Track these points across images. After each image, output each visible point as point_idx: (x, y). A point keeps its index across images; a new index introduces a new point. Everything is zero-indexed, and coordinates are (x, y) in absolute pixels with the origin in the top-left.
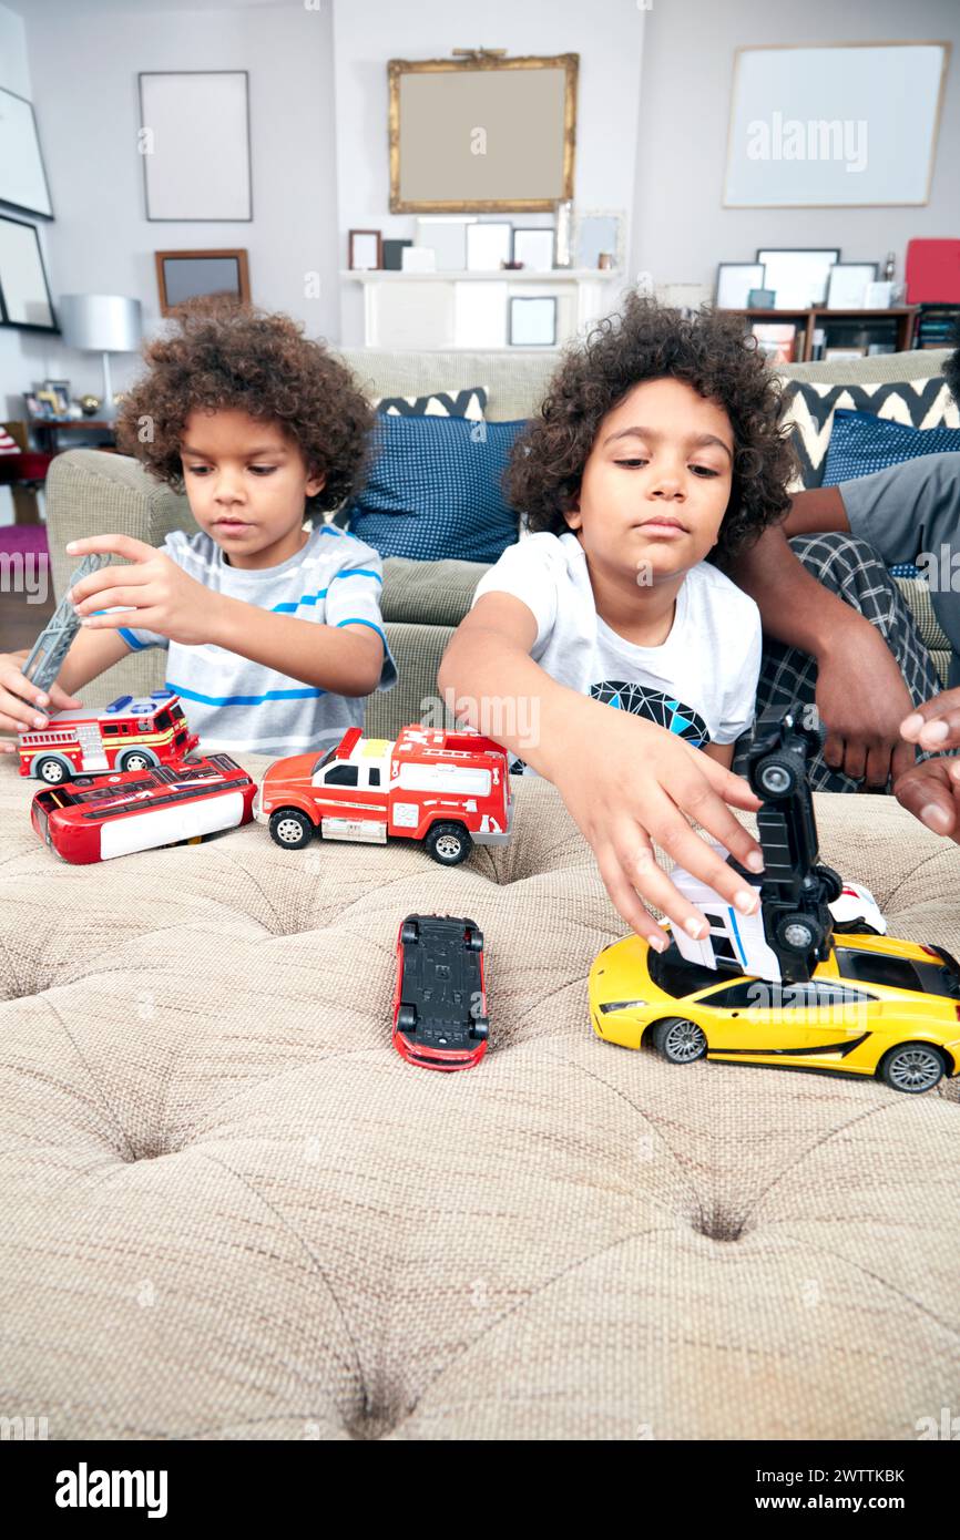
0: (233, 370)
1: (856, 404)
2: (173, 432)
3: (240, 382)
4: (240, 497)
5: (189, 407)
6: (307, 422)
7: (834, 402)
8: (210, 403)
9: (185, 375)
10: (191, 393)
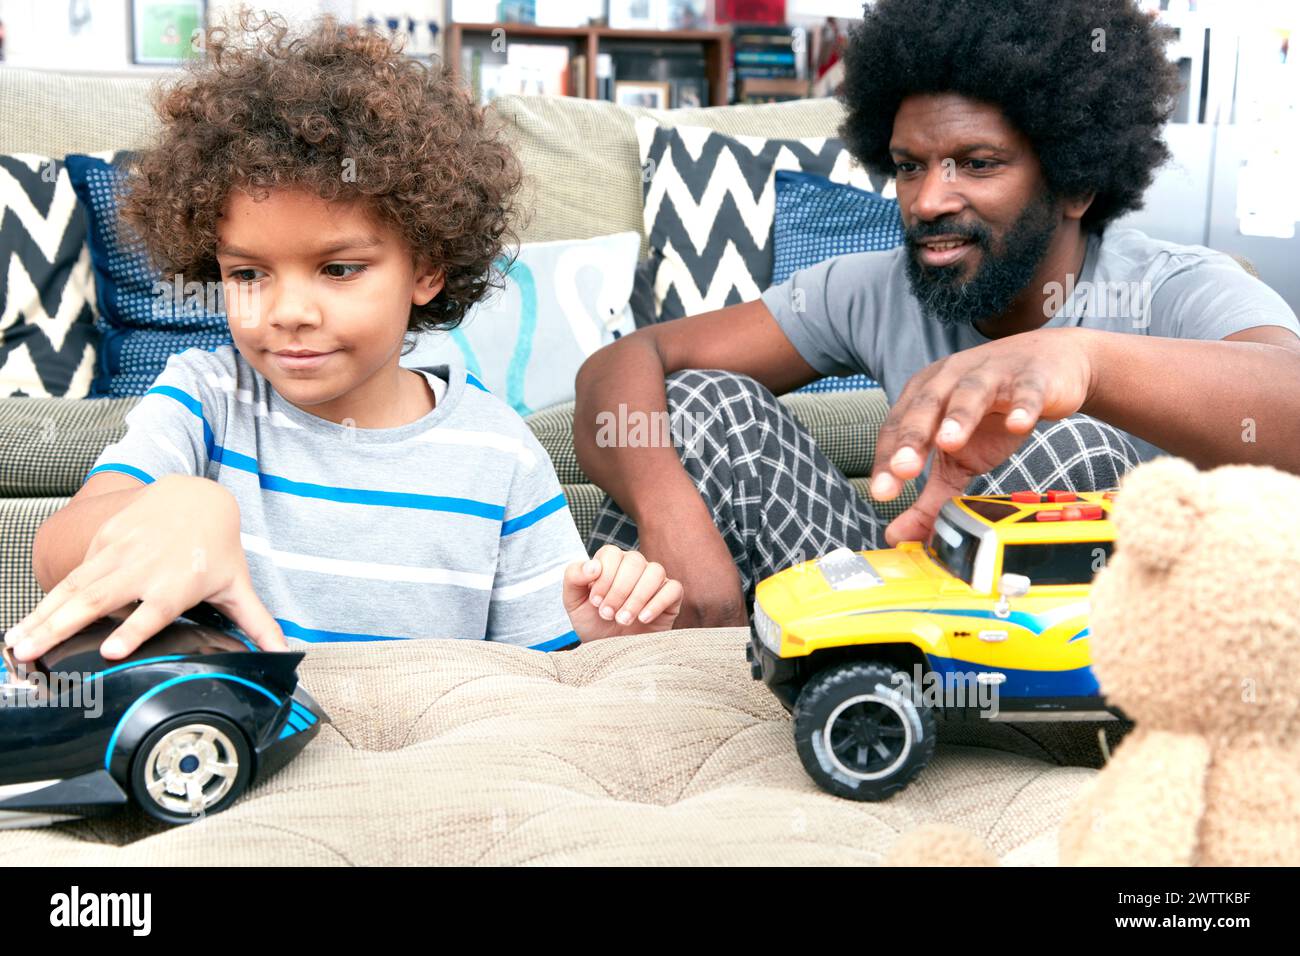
0: (294, 130)
1: (802, 164)
2: (203, 224)
3: (304, 148)
4: (312, 318)
5: (226, 189)
6: (411, 196)
7: (773, 162)
8: (261, 181)
9: (223, 140)
10: (231, 168)
